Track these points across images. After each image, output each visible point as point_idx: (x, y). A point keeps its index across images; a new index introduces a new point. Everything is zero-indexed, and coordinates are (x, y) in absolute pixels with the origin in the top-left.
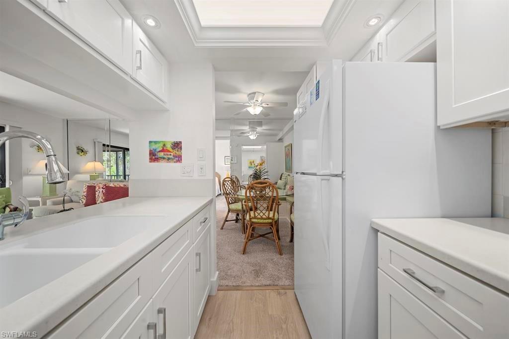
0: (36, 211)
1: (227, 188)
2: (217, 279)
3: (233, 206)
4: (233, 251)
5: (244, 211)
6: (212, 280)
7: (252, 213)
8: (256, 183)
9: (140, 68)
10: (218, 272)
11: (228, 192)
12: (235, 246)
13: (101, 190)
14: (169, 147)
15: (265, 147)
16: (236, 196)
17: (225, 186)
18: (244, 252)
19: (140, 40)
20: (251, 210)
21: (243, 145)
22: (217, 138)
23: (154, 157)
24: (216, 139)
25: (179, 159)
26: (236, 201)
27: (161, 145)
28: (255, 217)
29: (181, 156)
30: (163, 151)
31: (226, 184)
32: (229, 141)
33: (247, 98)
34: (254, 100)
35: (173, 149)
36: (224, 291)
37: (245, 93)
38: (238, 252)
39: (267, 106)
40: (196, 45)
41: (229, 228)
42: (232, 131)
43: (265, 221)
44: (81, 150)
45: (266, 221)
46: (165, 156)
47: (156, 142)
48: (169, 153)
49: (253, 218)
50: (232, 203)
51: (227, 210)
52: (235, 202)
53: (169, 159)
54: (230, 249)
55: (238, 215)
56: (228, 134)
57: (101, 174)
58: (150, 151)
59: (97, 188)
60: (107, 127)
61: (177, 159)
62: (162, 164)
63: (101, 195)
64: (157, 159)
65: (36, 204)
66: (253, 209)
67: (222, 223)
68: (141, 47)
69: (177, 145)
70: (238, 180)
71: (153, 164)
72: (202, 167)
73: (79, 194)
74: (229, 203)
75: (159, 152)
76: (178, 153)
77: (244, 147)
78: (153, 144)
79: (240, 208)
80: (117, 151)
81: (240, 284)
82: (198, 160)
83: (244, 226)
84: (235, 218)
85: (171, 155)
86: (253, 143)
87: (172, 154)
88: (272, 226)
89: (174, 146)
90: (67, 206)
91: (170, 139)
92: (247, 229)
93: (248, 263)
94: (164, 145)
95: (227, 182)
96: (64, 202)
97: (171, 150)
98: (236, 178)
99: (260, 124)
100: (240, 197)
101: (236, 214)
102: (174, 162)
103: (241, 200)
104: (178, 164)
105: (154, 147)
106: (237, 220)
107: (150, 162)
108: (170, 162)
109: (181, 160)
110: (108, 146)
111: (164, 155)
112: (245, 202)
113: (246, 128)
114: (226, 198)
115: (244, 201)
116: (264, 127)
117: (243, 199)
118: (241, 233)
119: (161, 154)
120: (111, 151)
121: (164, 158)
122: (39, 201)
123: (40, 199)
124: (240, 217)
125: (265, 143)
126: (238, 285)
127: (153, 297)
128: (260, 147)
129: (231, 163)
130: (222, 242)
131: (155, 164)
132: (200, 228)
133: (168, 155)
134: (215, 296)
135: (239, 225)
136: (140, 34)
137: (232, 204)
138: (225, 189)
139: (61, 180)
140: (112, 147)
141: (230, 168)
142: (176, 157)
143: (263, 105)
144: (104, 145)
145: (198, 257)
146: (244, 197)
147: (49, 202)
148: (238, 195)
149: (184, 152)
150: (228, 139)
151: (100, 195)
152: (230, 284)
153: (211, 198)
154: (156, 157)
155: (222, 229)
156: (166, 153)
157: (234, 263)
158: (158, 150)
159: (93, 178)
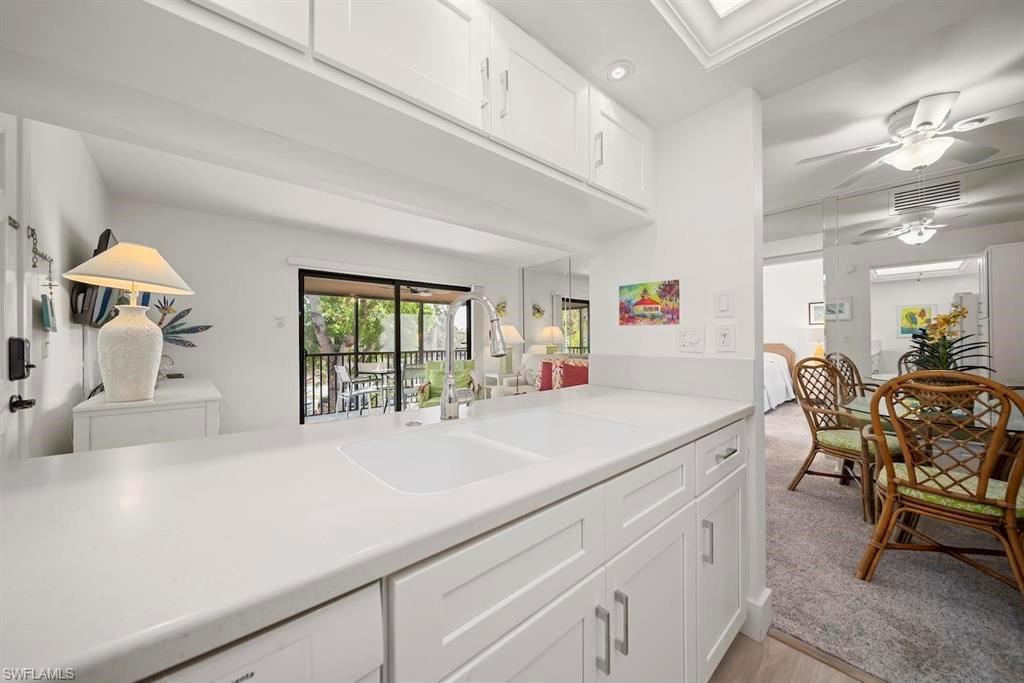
0: (494, 390)
1: (810, 386)
2: (765, 605)
3: (830, 437)
4: (826, 559)
5: (870, 458)
6: (751, 600)
7: (901, 471)
8: (918, 380)
9: (601, 162)
10: (768, 592)
11: (812, 397)
12: (836, 547)
13: (558, 369)
14: (653, 294)
15: (981, 261)
16: (842, 411)
17: (805, 381)
18: (867, 574)
19: (603, 114)
20: (899, 458)
21: (875, 267)
22: (768, 260)
23: (627, 315)
24: (765, 264)
25: (673, 316)
26: (844, 424)
27: (640, 291)
28: (913, 484)
29: (678, 311)
30: (642, 302)
31: (807, 375)
32: (821, 261)
33: (886, 129)
34: (913, 126)
35: (661, 296)
36: (786, 646)
37: (874, 117)
38: (842, 566)
39: (977, 125)
40: (708, 65)
41: (819, 493)
42: (829, 233)
43: (960, 505)
44: (537, 310)
45: (970, 507)
46: (646, 313)
47: (630, 288)
48: (654, 306)
49: (903, 484)
50: (827, 428)
51: (810, 445)
52: (838, 427)
53: (653, 317)
54: (813, 547)
55: (849, 464)
56: (817, 242)
57: (560, 346)
58: (622, 304)
59: (554, 367)
60: (566, 271)
61: (670, 316)
62: (641, 329)
63: (558, 378)
64: (633, 317)
65: (493, 382)
66: (907, 456)
67: (794, 474)
68: (602, 125)
69: (670, 289)
70: (852, 368)
71: (625, 327)
72: (726, 332)
73: (533, 373)
74: (815, 428)
75: (636, 304)
76: (670, 304)
77: (880, 272)
78: (626, 290)
79: (857, 445)
80: (580, 308)
81: (844, 657)
82: (717, 317)
83: (872, 502)
84: (838, 470)
85: (657, 309)
86: (919, 255)
87: (660, 307)
88: (1003, 531)
89: (664, 290)
90: (522, 389)
91: (655, 278)
92: (880, 511)
93: (881, 612)
94: (645, 291)
95: (811, 371)
96: (517, 384)
97: (658, 300)
98: (845, 360)
99: (949, 189)
100: (855, 415)
101: (842, 460)
102: (664, 323)
103: (861, 424)
104: (672, 327)
105: (628, 296)
106: (846, 479)
107: (621, 324)
108: (655, 323)
109: (678, 318)
110: (568, 300)
111: (645, 309)
112: (872, 431)
113: (890, 215)
114: (806, 412)
115: (868, 427)
116: (966, 199)
117: (865, 423)
118: (860, 519)
119: (640, 309)
120: (572, 308)
121: (644, 316)
122: (495, 379)
123: (497, 376)
124: (857, 471)
125: (978, 249)
126: (833, 652)
127: (608, 565)
128: (955, 265)
129: (827, 321)
130: (792, 522)
131: (629, 328)
132: (715, 467)
133: (651, 309)
134: (762, 644)
135: (854, 493)
136: (602, 102)
137: (828, 432)
138: (804, 388)
139: (503, 353)
140: (573, 301)
141: (823, 332)
142: (668, 313)
143: (957, 128)
144: (563, 299)
145: (708, 530)
146: (868, 417)
147: (505, 381)
148: (849, 410)
149: (684, 303)
150: (817, 257)
151: (557, 376)
152: (809, 638)
153: (749, 405)
154: (631, 314)
155: (793, 488)
156: (647, 306)
157: (828, 592)
158: (634, 302)
159: (550, 351)
